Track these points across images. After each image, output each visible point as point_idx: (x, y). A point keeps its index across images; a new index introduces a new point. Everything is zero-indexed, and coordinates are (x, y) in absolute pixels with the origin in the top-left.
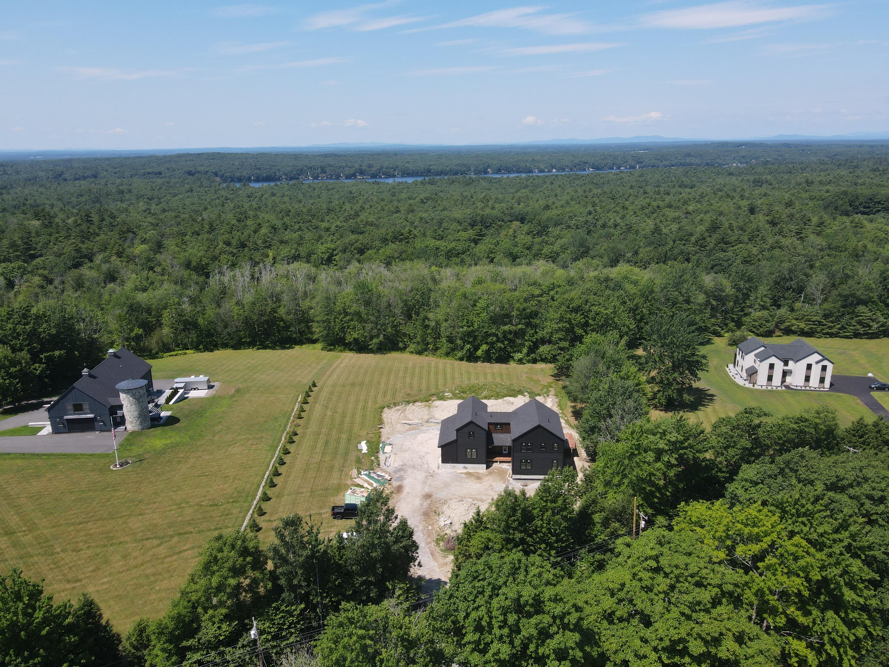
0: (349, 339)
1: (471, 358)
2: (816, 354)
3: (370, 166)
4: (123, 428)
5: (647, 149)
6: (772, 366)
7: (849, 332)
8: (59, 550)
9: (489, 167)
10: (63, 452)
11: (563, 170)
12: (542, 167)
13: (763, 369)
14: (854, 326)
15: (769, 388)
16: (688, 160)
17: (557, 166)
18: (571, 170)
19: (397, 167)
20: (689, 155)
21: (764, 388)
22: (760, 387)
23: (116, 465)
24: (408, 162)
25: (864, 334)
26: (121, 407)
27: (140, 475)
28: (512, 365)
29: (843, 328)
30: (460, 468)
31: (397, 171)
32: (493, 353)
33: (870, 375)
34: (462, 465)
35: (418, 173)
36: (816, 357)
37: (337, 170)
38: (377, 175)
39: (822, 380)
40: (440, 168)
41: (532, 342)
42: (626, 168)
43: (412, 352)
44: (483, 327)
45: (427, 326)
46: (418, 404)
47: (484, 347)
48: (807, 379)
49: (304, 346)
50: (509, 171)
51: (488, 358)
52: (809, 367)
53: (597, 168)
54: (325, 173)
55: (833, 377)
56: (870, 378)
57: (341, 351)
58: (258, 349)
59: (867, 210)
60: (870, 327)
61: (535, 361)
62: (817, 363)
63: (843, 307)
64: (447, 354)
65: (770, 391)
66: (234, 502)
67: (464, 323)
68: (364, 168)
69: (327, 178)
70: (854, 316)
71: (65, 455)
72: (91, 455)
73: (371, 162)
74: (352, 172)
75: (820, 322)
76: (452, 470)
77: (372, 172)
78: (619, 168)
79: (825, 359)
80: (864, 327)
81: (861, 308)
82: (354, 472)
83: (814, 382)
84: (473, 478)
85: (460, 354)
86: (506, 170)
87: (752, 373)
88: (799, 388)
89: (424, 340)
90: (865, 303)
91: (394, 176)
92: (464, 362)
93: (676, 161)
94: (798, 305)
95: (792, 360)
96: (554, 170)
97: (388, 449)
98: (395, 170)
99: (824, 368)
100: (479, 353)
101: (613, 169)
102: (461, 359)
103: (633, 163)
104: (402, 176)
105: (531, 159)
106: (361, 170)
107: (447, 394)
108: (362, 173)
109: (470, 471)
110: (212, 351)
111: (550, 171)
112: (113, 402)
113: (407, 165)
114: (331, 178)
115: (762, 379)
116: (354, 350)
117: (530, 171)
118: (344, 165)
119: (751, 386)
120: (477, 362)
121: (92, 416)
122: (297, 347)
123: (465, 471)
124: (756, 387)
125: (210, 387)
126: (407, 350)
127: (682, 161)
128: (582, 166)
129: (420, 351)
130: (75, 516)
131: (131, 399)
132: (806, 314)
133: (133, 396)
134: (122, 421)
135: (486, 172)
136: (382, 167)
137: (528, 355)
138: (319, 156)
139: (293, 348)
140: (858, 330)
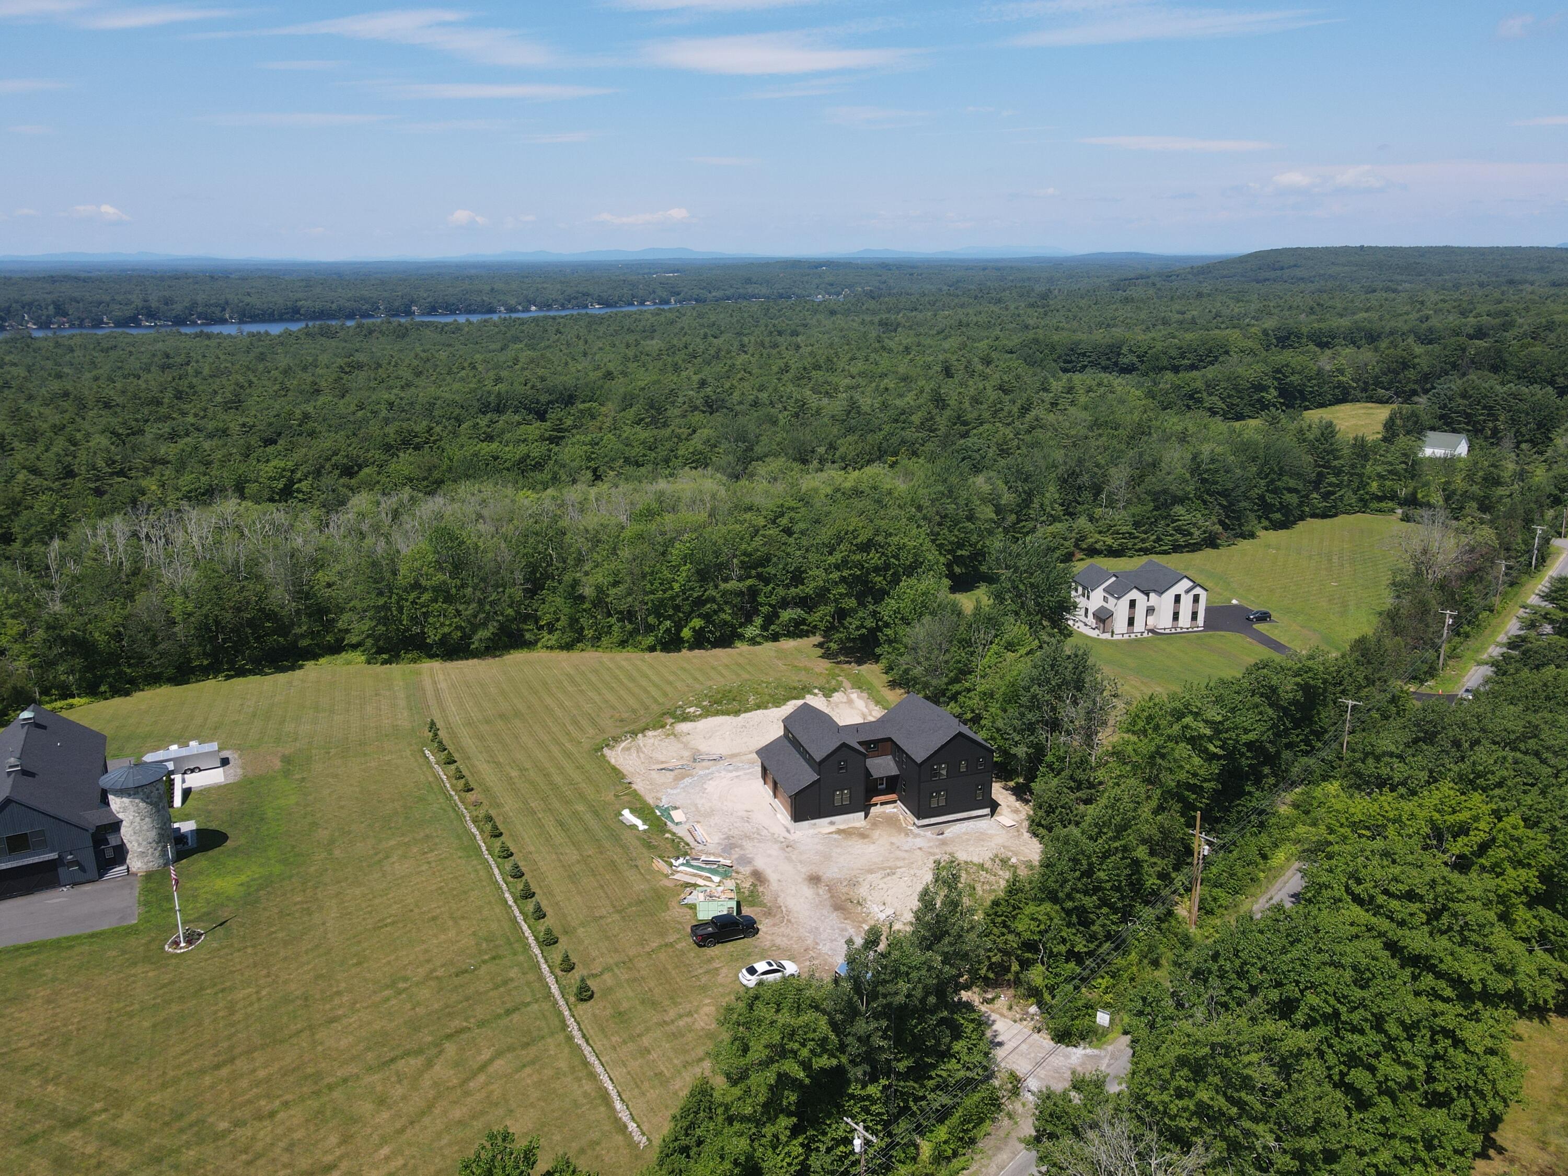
0: (432, 636)
1: (672, 644)
2: (1185, 580)
3: (167, 302)
4: (119, 870)
5: (678, 271)
6: (1133, 604)
7: (1167, 545)
8: (223, 1125)
9: (413, 302)
10: (22, 942)
11: (549, 307)
12: (512, 302)
13: (1120, 609)
14: (1171, 535)
15: (1133, 636)
16: (750, 289)
17: (538, 300)
18: (563, 307)
19: (227, 303)
20: (748, 281)
21: (1126, 636)
22: (1120, 637)
23: (176, 943)
24: (249, 294)
25: (1186, 546)
26: (116, 826)
27: (249, 950)
28: (742, 648)
29: (1158, 540)
30: (824, 826)
31: (228, 310)
32: (710, 632)
33: (1234, 602)
34: (825, 821)
35: (272, 314)
36: (1185, 584)
37: (94, 310)
38: (186, 319)
39: (1194, 616)
40: (318, 306)
41: (770, 605)
42: (655, 303)
43: (551, 648)
44: (692, 589)
45: (582, 598)
46: (650, 733)
47: (697, 623)
48: (1176, 616)
49: (322, 661)
50: (451, 309)
51: (700, 641)
52: (1178, 598)
53: (607, 304)
54: (65, 314)
55: (1208, 610)
56: (1235, 606)
57: (414, 661)
58: (228, 677)
59: (1069, 366)
60: (1191, 534)
61: (775, 638)
62: (1187, 592)
63: (1156, 508)
64: (623, 644)
65: (1136, 640)
66: (494, 958)
67: (656, 584)
68: (154, 305)
69: (72, 326)
70: (1168, 522)
71: (28, 947)
72: (92, 936)
73: (167, 294)
74: (128, 314)
75: (1130, 534)
76: (812, 831)
77: (174, 313)
78: (642, 303)
79: (1196, 585)
80: (1185, 535)
81: (1179, 509)
82: (659, 864)
83: (1185, 620)
84: (855, 838)
85: (650, 640)
86: (446, 309)
87: (1103, 618)
88: (1168, 631)
89: (573, 621)
90: (1181, 500)
91: (223, 321)
92: (657, 654)
93: (732, 290)
94: (1098, 512)
95: (1154, 591)
96: (533, 308)
97: (677, 815)
98: (224, 309)
99: (1196, 599)
100: (686, 633)
101: (632, 304)
102: (652, 649)
103: (664, 295)
104: (241, 322)
105: (487, 288)
106: (149, 308)
107: (692, 710)
108: (151, 315)
109: (842, 827)
110: (127, 693)
111: (527, 310)
112: (94, 818)
113: (248, 299)
114: (81, 326)
115: (1120, 624)
116: (437, 656)
117: (492, 311)
118: (108, 298)
119: (1107, 636)
120: (679, 651)
121: (53, 856)
122: (310, 665)
123: (833, 829)
124: (1115, 637)
125: (225, 762)
126: (539, 645)
127: (741, 291)
128: (579, 299)
129: (567, 644)
130: (191, 1054)
131: (142, 805)
132: (1112, 523)
133: (147, 799)
134: (120, 854)
135: (409, 313)
136: (194, 304)
137: (764, 628)
138: (38, 279)
139: (301, 667)
140: (1177, 540)
